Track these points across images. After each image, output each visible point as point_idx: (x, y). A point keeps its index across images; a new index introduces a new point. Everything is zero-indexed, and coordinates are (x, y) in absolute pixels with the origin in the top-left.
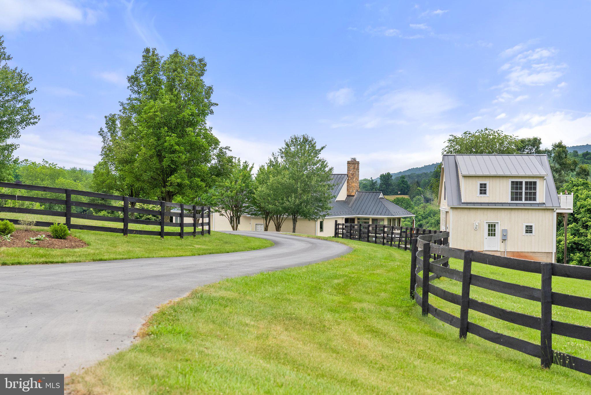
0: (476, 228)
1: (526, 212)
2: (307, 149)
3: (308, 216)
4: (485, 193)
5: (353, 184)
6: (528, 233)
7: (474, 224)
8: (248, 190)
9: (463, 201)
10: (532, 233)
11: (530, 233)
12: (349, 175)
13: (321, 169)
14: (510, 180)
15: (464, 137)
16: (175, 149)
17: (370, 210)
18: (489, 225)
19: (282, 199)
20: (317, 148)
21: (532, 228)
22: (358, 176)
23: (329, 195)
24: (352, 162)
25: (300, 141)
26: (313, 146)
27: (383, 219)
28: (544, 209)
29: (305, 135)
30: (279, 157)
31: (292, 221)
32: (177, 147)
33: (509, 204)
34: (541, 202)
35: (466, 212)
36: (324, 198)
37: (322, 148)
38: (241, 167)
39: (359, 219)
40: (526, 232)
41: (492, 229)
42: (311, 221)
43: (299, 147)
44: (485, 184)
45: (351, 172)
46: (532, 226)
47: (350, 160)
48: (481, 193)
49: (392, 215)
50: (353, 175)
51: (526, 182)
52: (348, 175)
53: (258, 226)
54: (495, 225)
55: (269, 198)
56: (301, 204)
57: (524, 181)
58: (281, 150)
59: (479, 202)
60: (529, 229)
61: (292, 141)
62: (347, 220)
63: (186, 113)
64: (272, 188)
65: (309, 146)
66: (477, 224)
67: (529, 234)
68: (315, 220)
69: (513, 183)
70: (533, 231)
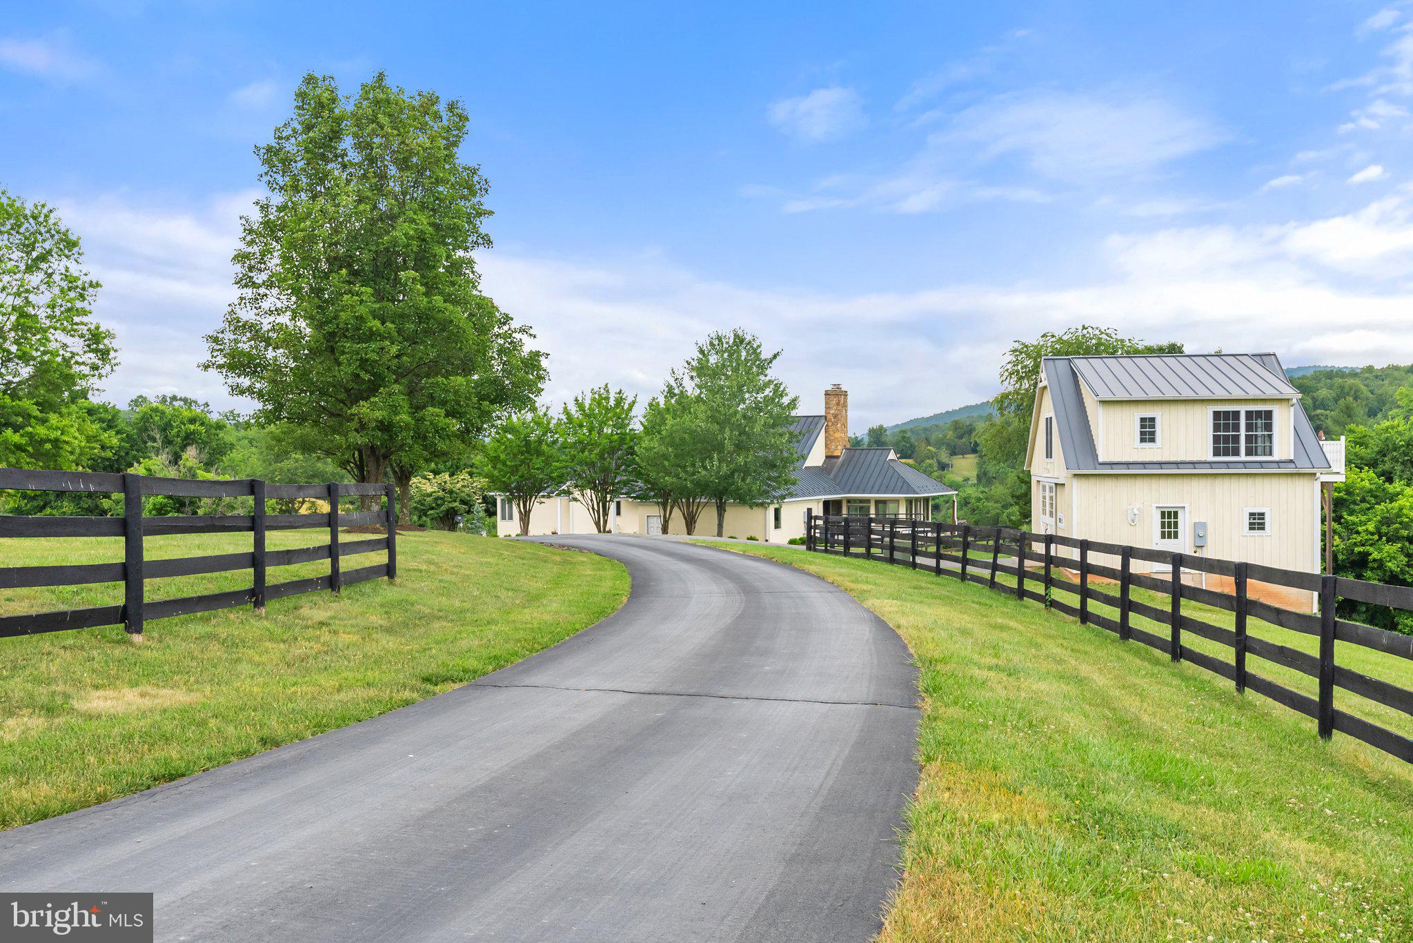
0: (1133, 522)
1: (1250, 481)
2: (743, 358)
3: (746, 499)
4: (1153, 440)
5: (837, 435)
6: (1254, 529)
7: (1129, 511)
8: (626, 446)
9: (1101, 460)
10: (1263, 529)
11: (1259, 529)
12: (829, 416)
13: (773, 399)
14: (1210, 410)
15: (1041, 343)
16: (371, 329)
17: (870, 485)
18: (1163, 514)
19: (693, 465)
20: (763, 357)
21: (1263, 519)
22: (846, 420)
23: (792, 454)
24: (834, 393)
25: (727, 343)
26: (755, 352)
27: (897, 501)
28: (1292, 475)
29: (738, 329)
30: (687, 378)
31: (715, 509)
32: (375, 324)
33: (1211, 464)
34: (1284, 458)
35: (1109, 484)
36: (782, 460)
37: (775, 357)
38: (612, 403)
39: (849, 501)
40: (1250, 529)
41: (1169, 523)
42: (755, 509)
43: (726, 355)
44: (1153, 420)
45: (832, 412)
46: (1263, 514)
47: (829, 388)
48: (1142, 440)
49: (915, 492)
50: (835, 416)
51: (1247, 412)
52: (826, 417)
53: (651, 520)
54: (1176, 514)
55: (666, 463)
56: (732, 473)
57: (1243, 409)
58: (688, 363)
59: (1140, 460)
60: (1257, 521)
61: (712, 344)
62: (826, 504)
63: (402, 231)
64: (670, 441)
65: (747, 352)
66: (1136, 511)
67: (1257, 533)
68: (763, 505)
69: (1217, 415)
70: (1267, 526)
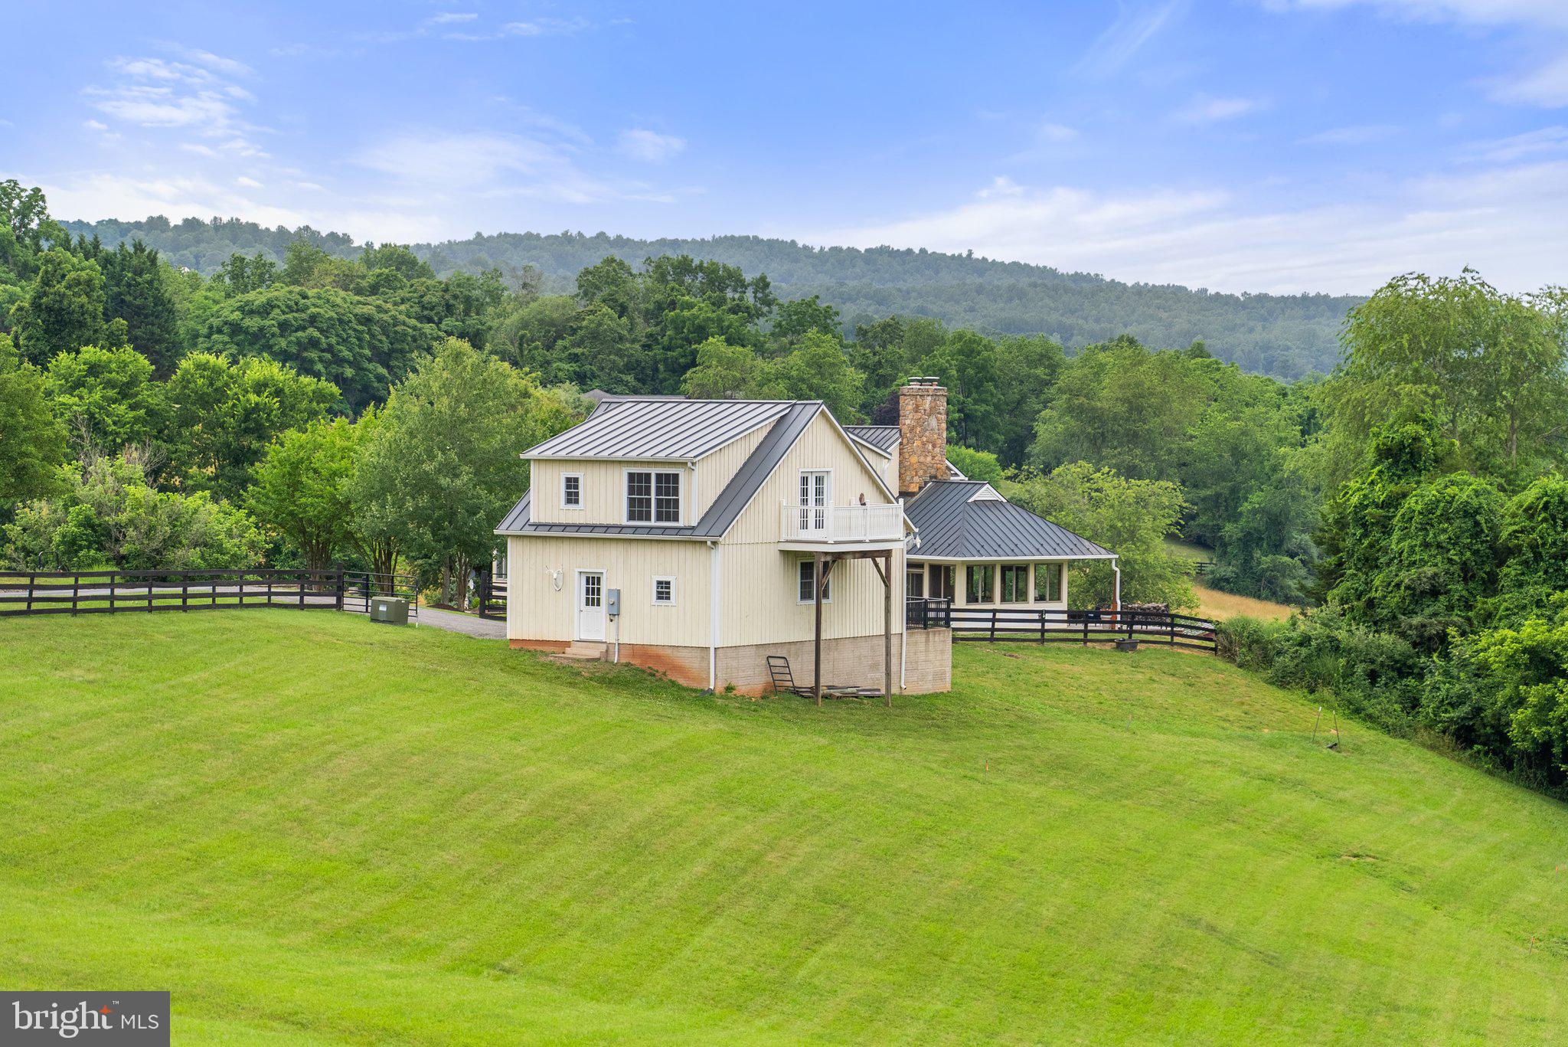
0: (558, 587)
1: (660, 547)
4: (575, 501)
5: (914, 459)
6: (661, 598)
9: (532, 520)
10: (669, 598)
11: (665, 598)
12: (904, 429)
14: (625, 471)
18: (588, 579)
21: (669, 588)
33: (625, 529)
34: (687, 524)
35: (539, 546)
40: (658, 598)
41: (593, 589)
44: (576, 480)
45: (908, 422)
46: (669, 583)
48: (568, 501)
50: (912, 429)
51: (657, 475)
52: (901, 431)
54: (598, 579)
57: (654, 472)
59: (564, 522)
60: (664, 590)
67: (663, 603)
69: (631, 476)
70: (672, 595)
